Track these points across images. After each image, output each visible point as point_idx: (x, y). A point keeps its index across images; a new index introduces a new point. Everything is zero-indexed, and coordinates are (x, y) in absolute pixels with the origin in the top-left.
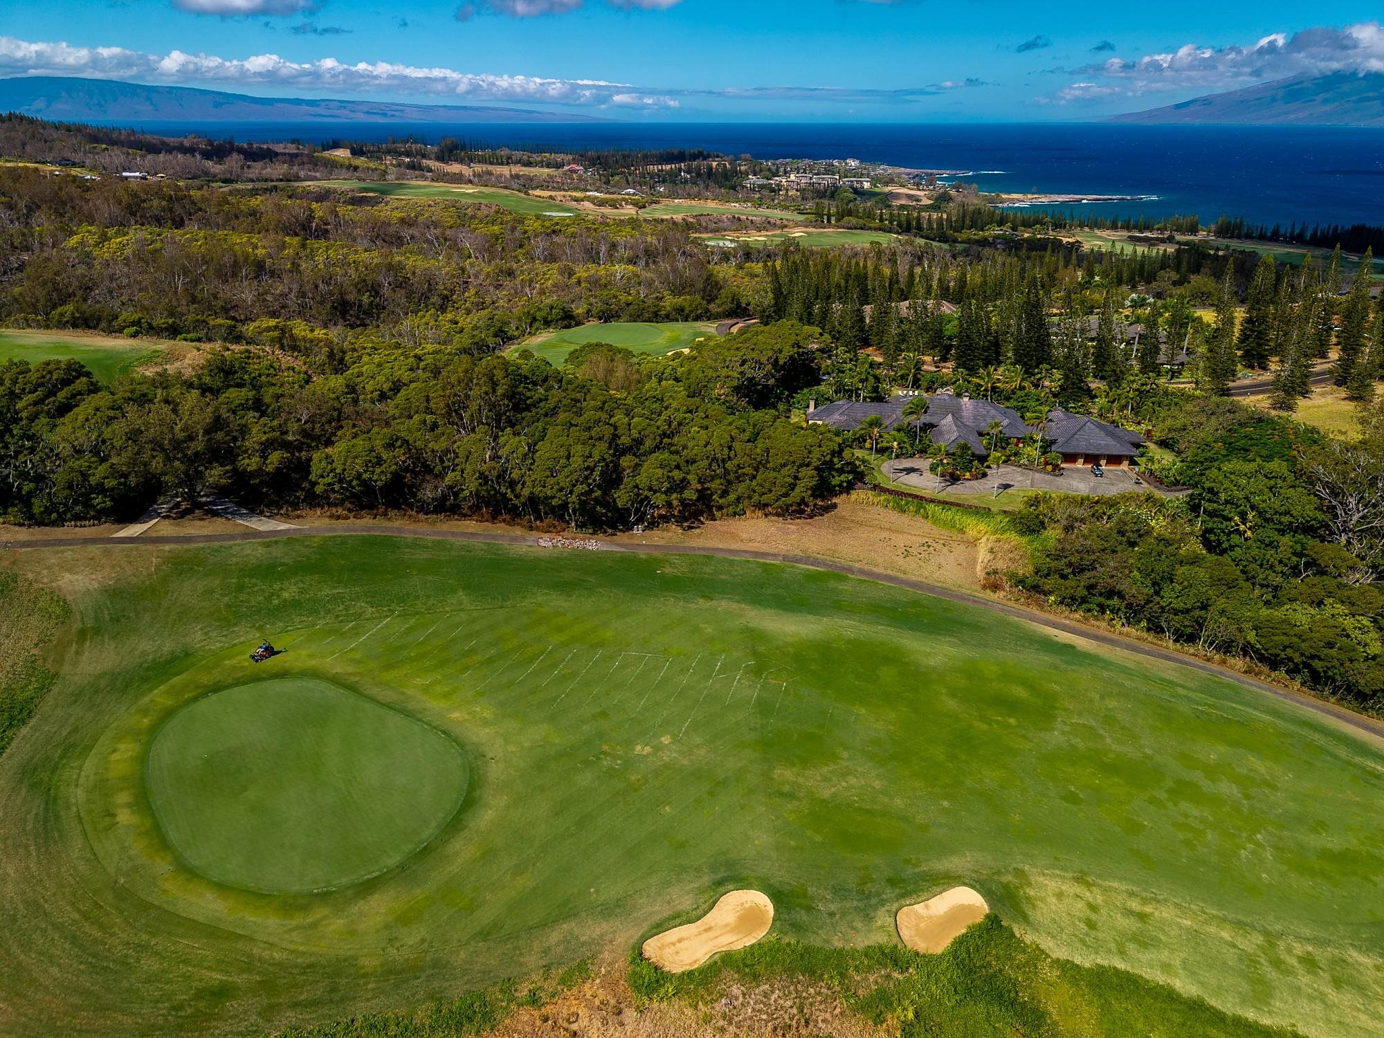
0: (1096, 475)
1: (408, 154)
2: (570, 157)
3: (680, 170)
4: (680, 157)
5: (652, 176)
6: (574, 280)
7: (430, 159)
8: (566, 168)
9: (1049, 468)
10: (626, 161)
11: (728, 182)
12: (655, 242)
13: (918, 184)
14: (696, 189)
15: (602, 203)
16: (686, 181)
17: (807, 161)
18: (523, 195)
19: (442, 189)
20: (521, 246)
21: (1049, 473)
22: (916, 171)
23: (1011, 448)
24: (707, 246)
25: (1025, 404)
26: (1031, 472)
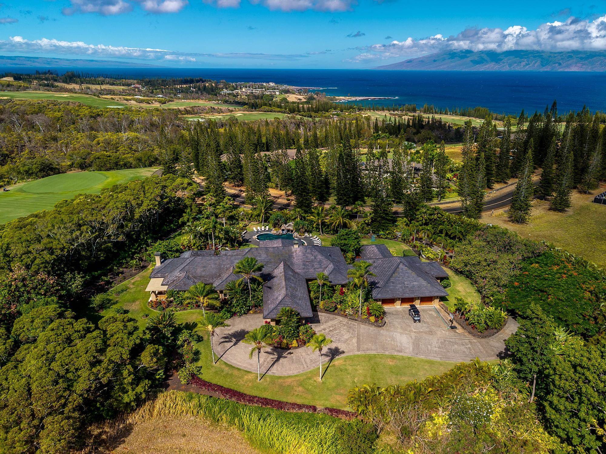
0: (415, 321)
1: (47, 79)
2: (135, 81)
3: (190, 87)
4: (191, 81)
5: (176, 89)
6: (95, 142)
7: (60, 82)
8: (133, 86)
9: (372, 319)
10: (164, 83)
11: (213, 92)
12: (157, 119)
13: (300, 93)
14: (197, 95)
15: (141, 101)
16: (193, 92)
17: (251, 83)
18: (96, 98)
19: (49, 95)
20: (74, 123)
21: (372, 324)
22: (299, 88)
23: (337, 297)
24: (188, 121)
25: (346, 242)
26: (356, 323)
